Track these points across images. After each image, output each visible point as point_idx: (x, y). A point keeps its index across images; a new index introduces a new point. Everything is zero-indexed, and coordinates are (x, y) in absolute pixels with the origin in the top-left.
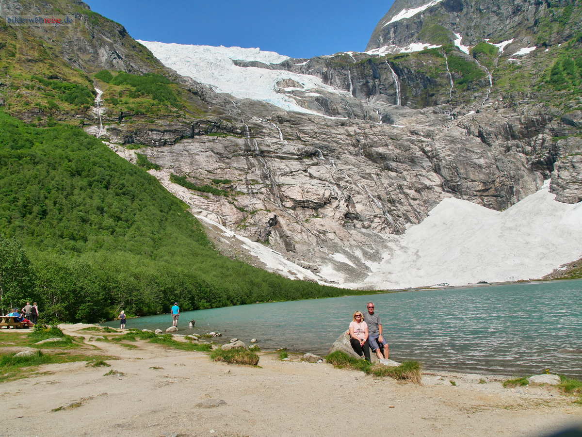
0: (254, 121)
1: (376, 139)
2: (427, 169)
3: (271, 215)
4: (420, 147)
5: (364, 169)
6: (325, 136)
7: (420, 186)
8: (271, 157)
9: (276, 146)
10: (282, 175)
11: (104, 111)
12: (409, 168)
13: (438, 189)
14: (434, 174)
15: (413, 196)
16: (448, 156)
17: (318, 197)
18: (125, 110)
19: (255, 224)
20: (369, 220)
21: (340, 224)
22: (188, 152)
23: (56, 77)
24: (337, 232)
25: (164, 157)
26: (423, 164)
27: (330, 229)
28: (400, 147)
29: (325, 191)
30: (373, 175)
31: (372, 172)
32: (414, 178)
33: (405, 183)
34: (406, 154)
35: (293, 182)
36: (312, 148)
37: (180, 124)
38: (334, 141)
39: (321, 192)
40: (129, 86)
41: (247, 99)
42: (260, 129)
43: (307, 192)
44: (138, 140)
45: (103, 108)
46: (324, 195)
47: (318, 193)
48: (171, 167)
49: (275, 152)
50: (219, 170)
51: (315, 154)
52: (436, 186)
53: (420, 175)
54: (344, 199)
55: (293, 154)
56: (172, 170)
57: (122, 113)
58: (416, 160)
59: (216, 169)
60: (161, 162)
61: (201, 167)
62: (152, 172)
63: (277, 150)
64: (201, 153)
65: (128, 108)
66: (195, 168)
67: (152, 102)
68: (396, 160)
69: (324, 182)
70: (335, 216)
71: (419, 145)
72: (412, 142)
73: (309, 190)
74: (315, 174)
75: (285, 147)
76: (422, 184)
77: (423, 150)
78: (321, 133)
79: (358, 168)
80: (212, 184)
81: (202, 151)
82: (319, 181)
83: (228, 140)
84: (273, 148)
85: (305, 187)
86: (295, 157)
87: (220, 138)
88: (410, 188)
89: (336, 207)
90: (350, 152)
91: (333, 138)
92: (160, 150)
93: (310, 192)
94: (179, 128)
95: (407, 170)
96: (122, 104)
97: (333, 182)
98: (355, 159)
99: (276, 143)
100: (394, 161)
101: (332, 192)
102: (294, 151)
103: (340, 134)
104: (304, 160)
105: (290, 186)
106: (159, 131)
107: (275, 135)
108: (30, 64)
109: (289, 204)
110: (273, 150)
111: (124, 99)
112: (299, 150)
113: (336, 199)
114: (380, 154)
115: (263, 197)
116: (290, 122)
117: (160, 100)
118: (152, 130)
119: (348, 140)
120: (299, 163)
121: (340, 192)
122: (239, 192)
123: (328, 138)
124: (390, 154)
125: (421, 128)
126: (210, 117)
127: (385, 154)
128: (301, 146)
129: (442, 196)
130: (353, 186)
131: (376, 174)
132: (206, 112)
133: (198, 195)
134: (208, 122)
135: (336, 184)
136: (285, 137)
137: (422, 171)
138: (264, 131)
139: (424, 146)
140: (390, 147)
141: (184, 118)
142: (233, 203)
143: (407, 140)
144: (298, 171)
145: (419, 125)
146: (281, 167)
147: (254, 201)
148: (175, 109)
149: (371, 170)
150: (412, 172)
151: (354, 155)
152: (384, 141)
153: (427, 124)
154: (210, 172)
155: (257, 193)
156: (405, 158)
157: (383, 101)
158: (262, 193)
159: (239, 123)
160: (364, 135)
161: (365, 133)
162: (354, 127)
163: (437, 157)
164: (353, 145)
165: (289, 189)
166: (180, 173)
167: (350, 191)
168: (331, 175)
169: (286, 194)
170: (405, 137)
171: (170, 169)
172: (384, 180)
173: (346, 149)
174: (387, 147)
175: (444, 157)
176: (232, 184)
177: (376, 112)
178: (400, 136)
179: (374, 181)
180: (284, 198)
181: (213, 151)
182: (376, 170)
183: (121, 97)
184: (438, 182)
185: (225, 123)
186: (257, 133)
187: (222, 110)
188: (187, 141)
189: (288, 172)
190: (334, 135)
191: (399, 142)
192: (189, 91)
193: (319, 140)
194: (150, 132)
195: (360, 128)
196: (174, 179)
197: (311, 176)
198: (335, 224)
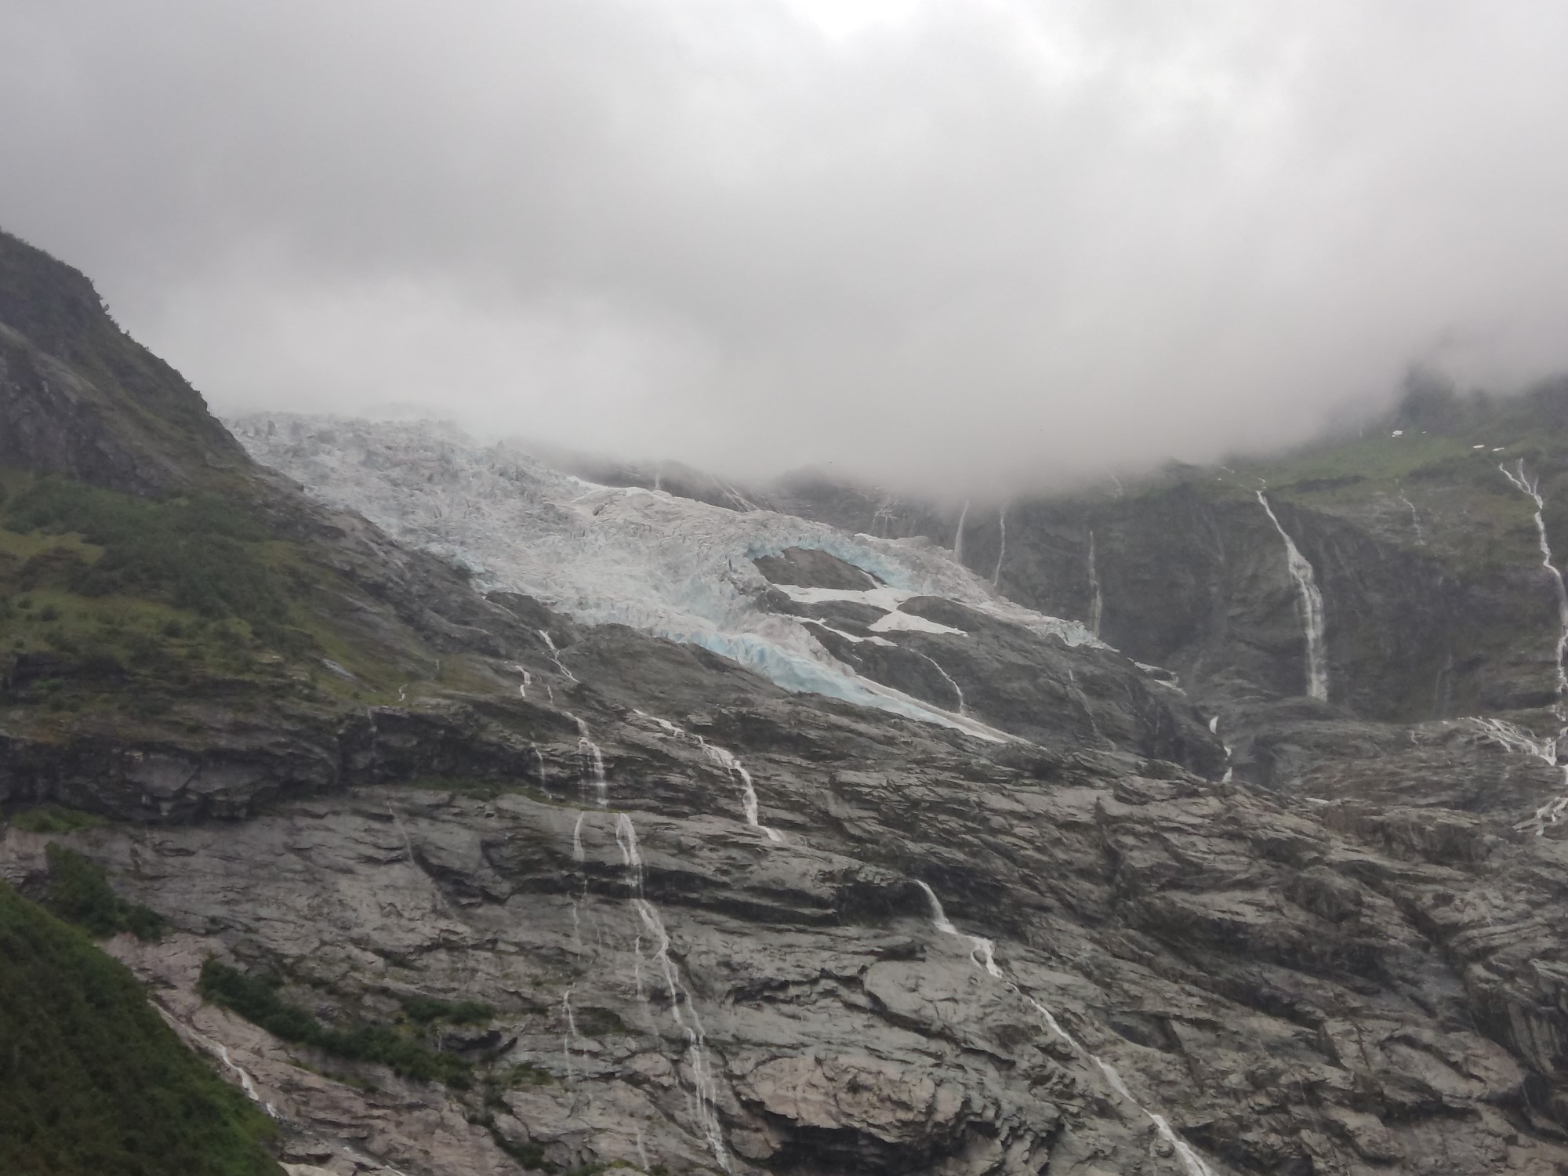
0: (635, 733)
1: (1199, 849)
2: (1444, 1013)
4: (1408, 906)
5: (1135, 990)
7: (1409, 1098)
8: (695, 904)
9: (723, 853)
10: (741, 996)
12: (1354, 1001)
14: (1478, 1046)
15: (1372, 1143)
16: (1546, 955)
17: (903, 1115)
22: (309, 858)
25: (189, 875)
26: (1426, 988)
28: (1311, 897)
29: (944, 1094)
30: (1177, 1027)
31: (1176, 1011)
32: (1380, 1056)
33: (1334, 1076)
35: (786, 1032)
36: (892, 874)
37: (287, 726)
38: (995, 849)
39: (922, 1092)
40: (73, 542)
41: (613, 627)
42: (657, 770)
43: (855, 1088)
44: (79, 791)
46: (931, 1109)
47: (905, 1097)
48: (215, 927)
49: (715, 884)
50: (442, 955)
51: (906, 904)
52: (1487, 1101)
53: (1410, 1041)
54: (1029, 1138)
55: (800, 897)
56: (215, 944)
57: (23, 660)
58: (1387, 964)
60: (172, 901)
61: (355, 932)
62: (118, 948)
63: (725, 873)
65: (50, 638)
66: (327, 937)
67: (169, 615)
68: (1291, 957)
69: (935, 1046)
71: (1403, 893)
72: (1370, 875)
73: (863, 1078)
74: (901, 1003)
75: (765, 863)
76: (1421, 1087)
77: (1415, 917)
78: (934, 807)
79: (1108, 986)
80: (399, 1021)
81: (369, 860)
82: (911, 1038)
83: (501, 813)
84: (707, 862)
85: (843, 1060)
86: (807, 911)
87: (463, 803)
88: (1358, 1104)
90: (1069, 906)
91: (994, 832)
92: (174, 839)
93: (867, 1088)
94: (278, 745)
95: (1351, 1013)
96: (29, 618)
97: (982, 1045)
98: (1092, 940)
99: (717, 842)
100: (1281, 962)
101: (974, 1094)
102: (807, 885)
103: (1023, 817)
104: (852, 931)
105: (774, 1052)
106: (182, 753)
107: (723, 802)
109: (760, 1144)
110: (709, 872)
112: (828, 877)
113: (988, 1131)
114: (1217, 925)
115: (636, 1099)
116: (797, 743)
117: (206, 611)
118: (148, 747)
119: (1067, 848)
120: (825, 939)
121: (1015, 1096)
122: (527, 1066)
123: (971, 831)
124: (1264, 926)
125: (1413, 814)
126: (429, 701)
127: (1238, 927)
128: (841, 863)
129: (1518, 1155)
130: (1075, 1072)
131: (1197, 1023)
132: (413, 677)
133: (326, 1075)
134: (418, 723)
135: (992, 1058)
136: (771, 813)
137: (1417, 1024)
138: (675, 779)
139: (1428, 899)
140: (1262, 895)
141: (309, 699)
142: (488, 1123)
143: (1349, 869)
144: (814, 982)
145: (1405, 798)
146: (736, 959)
147: (593, 1117)
148: (271, 657)
149: (1168, 1001)
150: (1369, 1024)
151: (1088, 921)
152: (1234, 862)
153: (1445, 796)
154: (396, 959)
155: (608, 1077)
156: (1336, 954)
157: (1240, 674)
158: (635, 1080)
159: (561, 736)
160: (1139, 828)
161: (1146, 821)
162: (1092, 786)
163: (1492, 959)
164: (1085, 873)
165: (767, 1069)
166: (250, 960)
167: (1061, 1095)
168: (974, 1010)
169: (749, 1094)
170: (1340, 850)
171: (208, 933)
172: (1233, 1055)
173: (1053, 890)
174: (1247, 895)
175: (1525, 961)
176: (496, 1024)
177: (1206, 724)
178: (1313, 848)
179: (1182, 1053)
180: (736, 1109)
181: (421, 860)
182: (1196, 1001)
183: (26, 588)
184: (1501, 1081)
185: (495, 732)
186: (639, 790)
187: (489, 673)
188: (307, 806)
189: (767, 984)
190: (997, 821)
191: (1305, 874)
192: (350, 575)
193: (924, 837)
194: (138, 755)
195: (1124, 796)
196: (217, 988)
197: (879, 1010)
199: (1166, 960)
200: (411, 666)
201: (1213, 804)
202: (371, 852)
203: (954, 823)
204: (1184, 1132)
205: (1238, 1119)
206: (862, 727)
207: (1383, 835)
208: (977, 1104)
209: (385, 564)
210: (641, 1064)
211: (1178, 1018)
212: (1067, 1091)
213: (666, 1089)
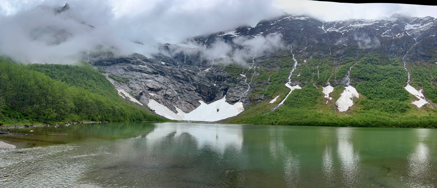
0: (138, 60)
1: (178, 72)
2: (192, 84)
3: (141, 91)
5: (173, 81)
6: (161, 68)
8: (143, 72)
10: (146, 79)
12: (187, 83)
13: (194, 91)
14: (194, 87)
15: (187, 92)
16: (199, 81)
19: (135, 94)
20: (172, 97)
22: (115, 68)
24: (162, 100)
25: (107, 69)
27: (160, 98)
28: (185, 76)
29: (160, 86)
31: (175, 82)
32: (188, 86)
33: (185, 88)
34: (186, 78)
35: (149, 81)
36: (156, 71)
38: (164, 70)
39: (158, 86)
42: (140, 63)
43: (154, 85)
44: (100, 64)
50: (125, 75)
51: (157, 73)
54: (165, 90)
56: (109, 74)
58: (189, 81)
60: (106, 71)
61: (119, 73)
62: (103, 74)
63: (145, 70)
66: (117, 73)
68: (183, 79)
70: (162, 95)
71: (190, 76)
74: (157, 80)
75: (147, 70)
76: (190, 89)
77: (191, 78)
78: (159, 67)
79: (170, 80)
80: (122, 79)
82: (158, 82)
83: (128, 65)
84: (143, 70)
85: (153, 83)
86: (150, 73)
87: (126, 65)
89: (162, 92)
90: (168, 75)
92: (106, 67)
95: (186, 84)
99: (145, 68)
101: (162, 86)
104: (154, 75)
105: (148, 83)
109: (147, 88)
112: (152, 71)
113: (163, 89)
114: (178, 77)
115: (139, 85)
116: (150, 62)
119: (168, 71)
120: (152, 75)
121: (164, 87)
122: (131, 82)
124: (181, 77)
125: (191, 71)
128: (153, 70)
129: (195, 94)
130: (168, 86)
133: (117, 82)
134: (123, 59)
135: (163, 84)
136: (148, 66)
137: (190, 85)
140: (181, 75)
142: (128, 86)
143: (187, 74)
144: (151, 78)
146: (146, 76)
147: (136, 86)
151: (170, 76)
152: (180, 73)
153: (193, 70)
154: (121, 75)
156: (186, 80)
158: (138, 84)
159: (132, 60)
160: (173, 70)
162: (170, 67)
163: (195, 81)
164: (170, 73)
166: (112, 75)
168: (162, 81)
169: (146, 85)
172: (179, 86)
173: (167, 73)
175: (197, 82)
176: (129, 80)
178: (185, 73)
179: (175, 85)
181: (123, 68)
185: (128, 60)
186: (138, 64)
188: (115, 64)
189: (148, 78)
190: (164, 68)
193: (159, 69)
194: (103, 61)
195: (173, 68)
196: (110, 77)
197: (155, 80)
198: (162, 97)
199: (175, 79)
201: (178, 69)
202: (120, 68)
204: (175, 90)
205: (179, 90)
206: (154, 61)
207: (189, 72)
210: (139, 83)
213: (141, 84)
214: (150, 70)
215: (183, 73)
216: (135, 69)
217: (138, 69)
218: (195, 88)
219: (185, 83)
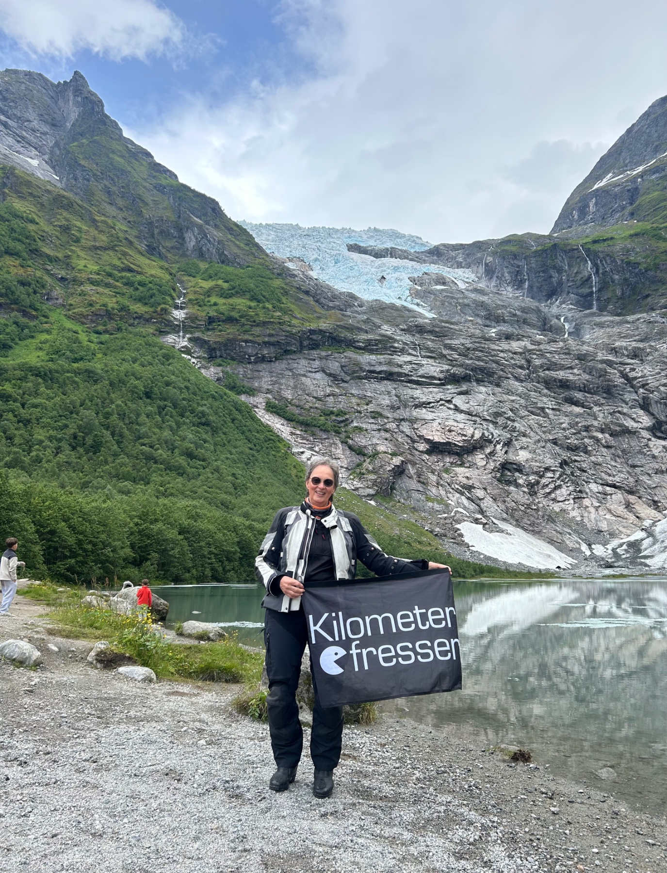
0: (383, 332)
1: (555, 358)
2: (630, 404)
3: (397, 461)
4: (621, 372)
5: (535, 401)
7: (618, 429)
8: (403, 381)
9: (411, 366)
10: (416, 406)
11: (187, 314)
12: (602, 401)
13: (645, 434)
14: (641, 412)
15: (606, 442)
17: (463, 438)
18: (213, 314)
19: (374, 472)
20: (537, 473)
21: (495, 477)
22: (292, 371)
23: (130, 270)
24: (489, 488)
25: (260, 378)
26: (625, 396)
27: (478, 484)
28: (591, 370)
29: (476, 432)
30: (547, 410)
31: (547, 406)
32: (610, 417)
33: (596, 423)
34: (599, 381)
35: (430, 416)
36: (461, 370)
37: (283, 333)
38: (493, 361)
39: (470, 432)
40: (220, 282)
41: (376, 300)
42: (390, 343)
43: (450, 431)
44: (229, 354)
45: (185, 311)
46: (473, 436)
47: (465, 433)
48: (269, 391)
49: (408, 375)
50: (331, 397)
51: (466, 378)
52: (643, 429)
53: (619, 412)
54: (502, 443)
55: (434, 378)
56: (269, 396)
57: (210, 318)
58: (614, 390)
59: (328, 396)
60: (256, 384)
61: (307, 392)
62: (243, 398)
63: (411, 372)
64: (309, 374)
65: (217, 311)
66: (299, 393)
67: (249, 303)
68: (584, 389)
69: (474, 418)
70: (488, 466)
71: (620, 368)
72: (610, 363)
73: (452, 428)
74: (464, 407)
75: (423, 368)
76: (622, 425)
77: (624, 376)
78: (474, 349)
79: (527, 400)
80: (321, 416)
81: (310, 372)
82: (467, 417)
83: (346, 357)
84: (406, 369)
85: (446, 423)
86: (435, 382)
87: (335, 355)
88: (602, 431)
89: (490, 454)
90: (515, 377)
91: (492, 356)
92: (256, 367)
93: (453, 431)
94: (282, 340)
95: (601, 405)
96: (210, 305)
97: (488, 418)
98: (522, 386)
99: (410, 363)
100: (580, 391)
101: (485, 432)
102: (435, 374)
103: (502, 351)
104: (449, 387)
105: (425, 422)
106: (255, 342)
107: (410, 351)
108: (99, 252)
109: (422, 447)
110: (406, 372)
111: (213, 299)
112: (442, 372)
113: (490, 442)
114: (560, 381)
115: (388, 435)
116: (432, 332)
117: (259, 301)
118: (246, 341)
119: (515, 360)
120: (441, 390)
121: (496, 432)
122: (356, 427)
123: (485, 356)
124: (576, 380)
125: (624, 344)
126: (324, 325)
127: (567, 381)
128: (446, 367)
129: (651, 444)
130: (516, 424)
131: (553, 409)
132: (319, 318)
133: (302, 430)
134: (321, 332)
135: (491, 421)
136: (424, 354)
137: (622, 407)
138: (396, 345)
139: (628, 370)
140: (575, 371)
141: (289, 326)
142: (346, 443)
143: (603, 362)
144: (438, 402)
145: (622, 339)
146: (415, 396)
147: (375, 441)
148: (278, 314)
149: (545, 403)
150: (607, 407)
151: (521, 381)
152: (567, 362)
153: (635, 338)
154: (318, 399)
155: (379, 430)
156: (598, 388)
157: (571, 304)
158: (386, 430)
159: (362, 334)
160: (538, 353)
161: (540, 350)
162: (523, 341)
163: (647, 387)
164: (521, 367)
165: (424, 426)
166: (279, 400)
167: (511, 431)
168: (486, 408)
169: (419, 433)
170: (600, 356)
171: (267, 393)
172: (564, 418)
173: (510, 372)
174: (571, 371)
175: (657, 387)
176: (348, 416)
177: (560, 320)
178: (592, 356)
179: (549, 418)
180: (416, 438)
181: (324, 371)
182: (553, 403)
183: (209, 296)
184: (647, 423)
185: (344, 334)
186: (386, 348)
187: (340, 316)
188: (291, 357)
189: (424, 403)
190: (493, 353)
191: (589, 364)
192: (299, 289)
193: (471, 359)
194: (244, 344)
195: (534, 342)
196: (271, 408)
197: (457, 409)
198: (487, 478)
199: (546, 391)
200: (318, 315)
201: (561, 344)
202: (310, 369)
203: (480, 354)
204: (548, 440)
205: (565, 436)
206: (452, 326)
207: (615, 351)
208: (486, 434)
209: (309, 284)
210: (388, 426)
211: (548, 408)
212: (514, 430)
213: (396, 433)
214: (433, 368)
215: (582, 358)
216: (372, 368)
217: (384, 368)
218: (646, 421)
219: (597, 404)
